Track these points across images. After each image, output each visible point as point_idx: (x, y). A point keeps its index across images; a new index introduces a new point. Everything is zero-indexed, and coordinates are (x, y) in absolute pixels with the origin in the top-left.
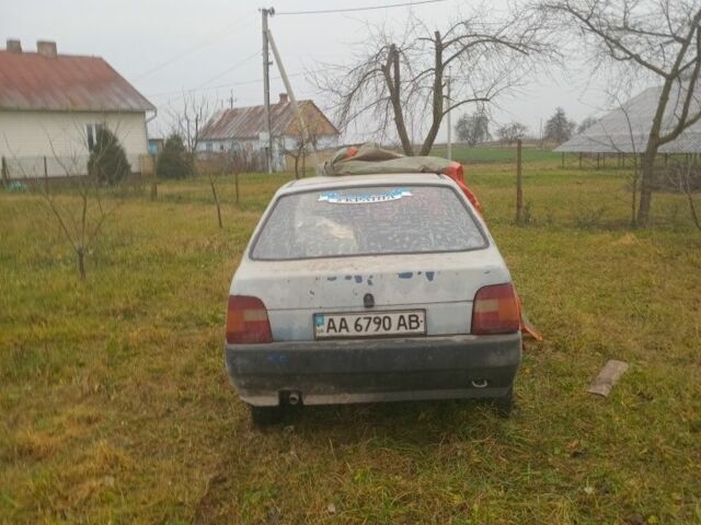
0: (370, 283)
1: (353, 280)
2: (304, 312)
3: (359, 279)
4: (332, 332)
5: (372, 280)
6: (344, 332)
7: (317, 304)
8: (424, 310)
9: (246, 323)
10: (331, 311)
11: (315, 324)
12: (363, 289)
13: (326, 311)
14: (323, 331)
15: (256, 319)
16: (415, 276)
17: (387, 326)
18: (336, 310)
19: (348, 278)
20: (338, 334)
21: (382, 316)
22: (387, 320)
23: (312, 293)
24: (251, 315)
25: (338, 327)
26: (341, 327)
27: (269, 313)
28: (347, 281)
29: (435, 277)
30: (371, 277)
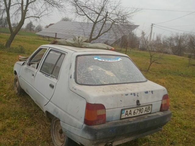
0: (138, 96)
1: (133, 95)
2: (118, 108)
3: (134, 94)
4: (126, 116)
5: (139, 95)
6: (130, 116)
7: (123, 105)
8: (152, 105)
9: (98, 116)
10: (127, 108)
11: (121, 113)
12: (136, 98)
13: (125, 108)
14: (124, 116)
15: (102, 114)
16: (149, 92)
17: (142, 112)
18: (128, 107)
19: (131, 94)
20: (128, 116)
21: (141, 108)
22: (142, 109)
23: (121, 101)
24: (100, 112)
25: (128, 114)
26: (130, 114)
27: (106, 110)
28: (131, 95)
29: (154, 93)
30: (138, 93)
